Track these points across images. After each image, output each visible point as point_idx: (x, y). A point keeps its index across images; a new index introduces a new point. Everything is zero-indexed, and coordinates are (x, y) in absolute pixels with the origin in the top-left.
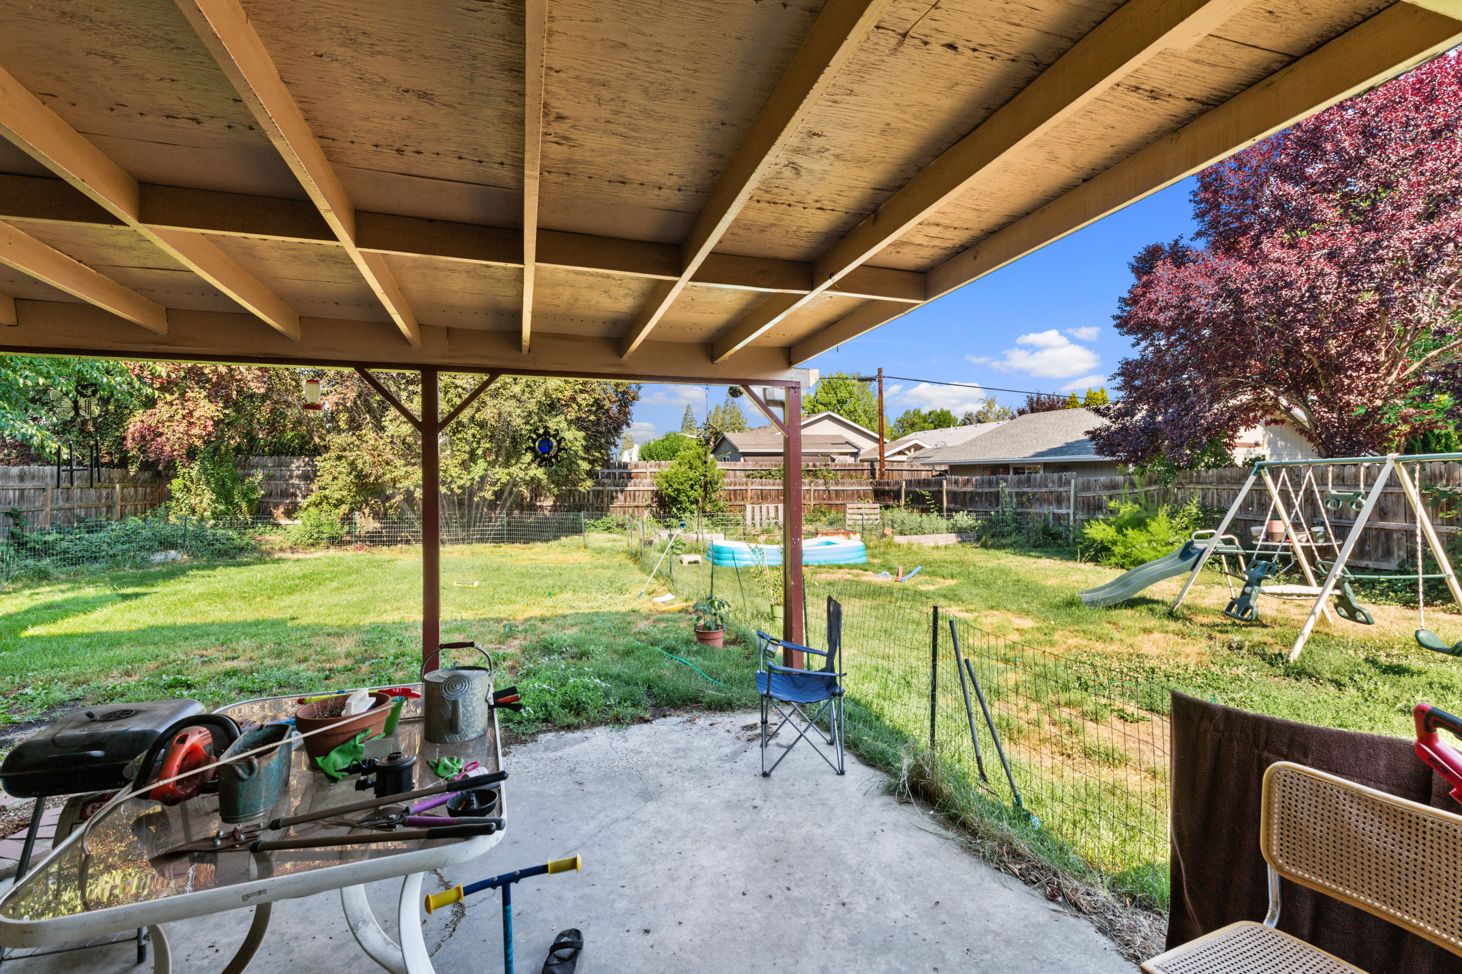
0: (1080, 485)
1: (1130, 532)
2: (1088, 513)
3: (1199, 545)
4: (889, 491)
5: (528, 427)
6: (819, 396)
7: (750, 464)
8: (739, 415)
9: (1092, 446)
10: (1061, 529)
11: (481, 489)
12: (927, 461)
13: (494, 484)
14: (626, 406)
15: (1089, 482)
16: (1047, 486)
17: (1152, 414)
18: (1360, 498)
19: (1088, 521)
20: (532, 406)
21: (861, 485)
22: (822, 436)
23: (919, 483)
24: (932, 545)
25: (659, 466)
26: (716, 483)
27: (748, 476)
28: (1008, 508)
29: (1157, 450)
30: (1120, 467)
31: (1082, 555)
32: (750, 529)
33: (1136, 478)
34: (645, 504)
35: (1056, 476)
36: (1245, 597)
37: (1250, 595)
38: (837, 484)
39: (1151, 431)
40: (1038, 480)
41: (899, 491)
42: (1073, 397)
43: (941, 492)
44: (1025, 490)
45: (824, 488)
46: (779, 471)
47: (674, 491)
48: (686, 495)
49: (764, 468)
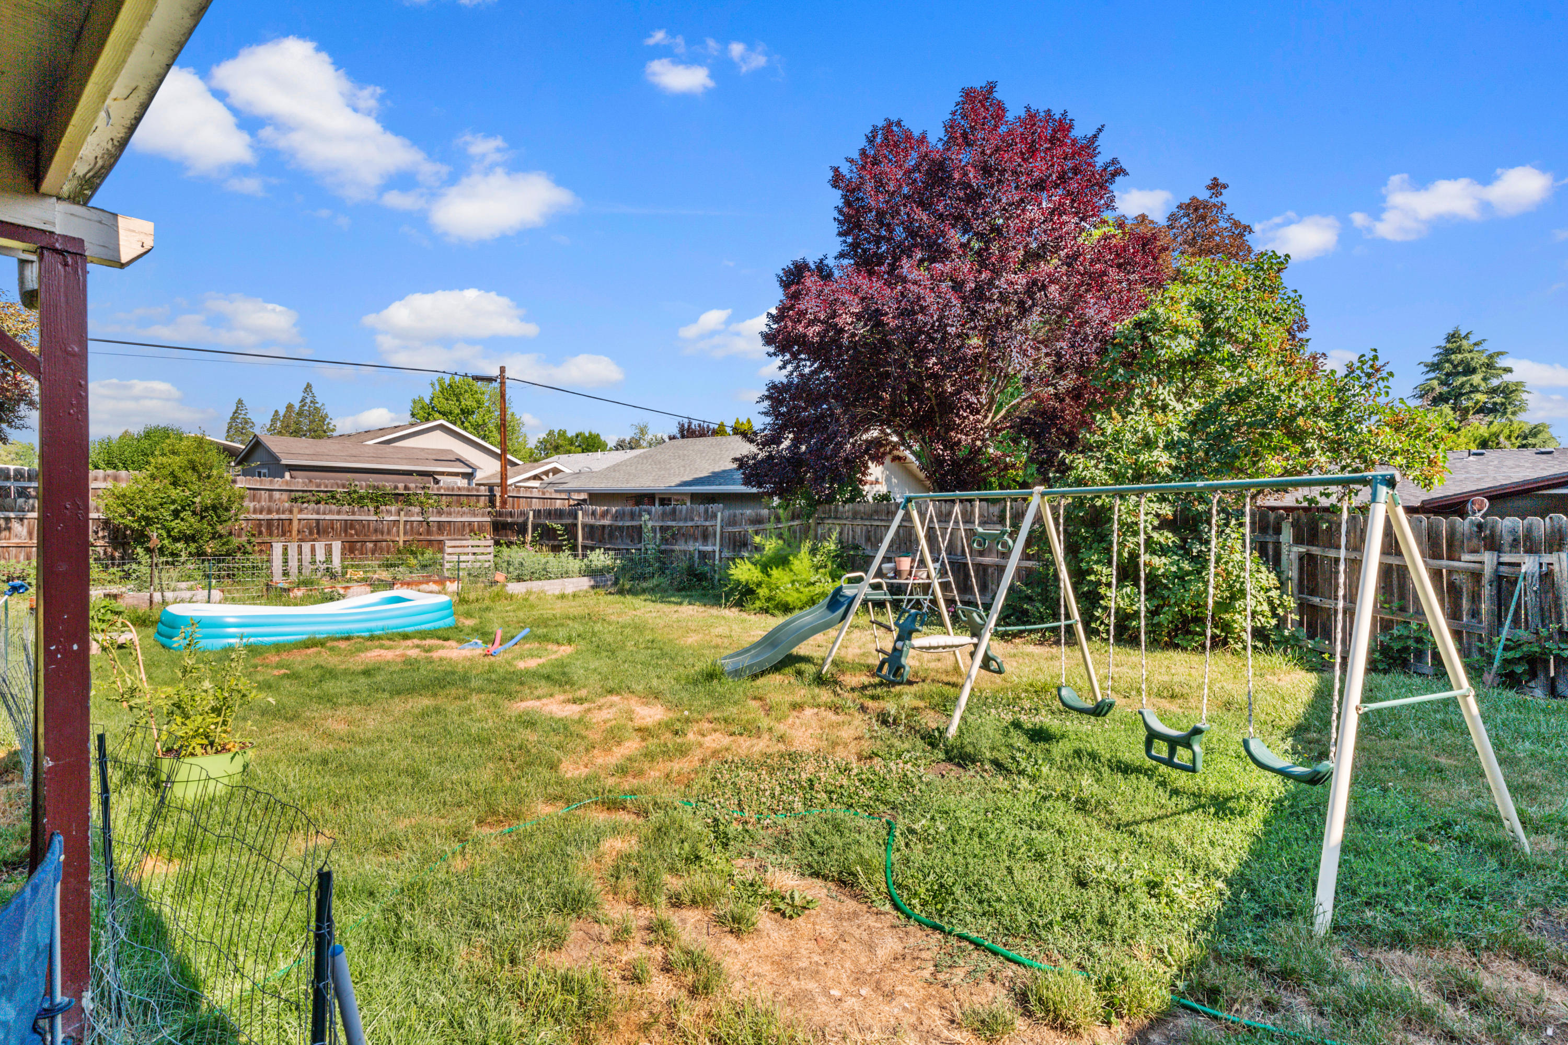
0: (726, 519)
1: (775, 573)
2: (734, 550)
3: (849, 592)
4: (512, 524)
6: (435, 402)
7: (300, 482)
8: (323, 419)
9: (739, 476)
10: (706, 568)
12: (561, 487)
15: (735, 516)
16: (692, 520)
17: (796, 442)
18: (1006, 537)
19: (733, 559)
21: (475, 515)
22: (423, 449)
23: (550, 514)
24: (557, 592)
26: (227, 510)
27: (295, 500)
28: (651, 544)
29: (801, 481)
30: (765, 499)
31: (727, 600)
32: (278, 579)
33: (781, 511)
35: (702, 508)
36: (897, 653)
37: (901, 651)
38: (440, 513)
39: (795, 461)
40: (684, 512)
41: (525, 524)
42: (722, 425)
43: (576, 525)
44: (670, 523)
45: (421, 519)
46: (349, 493)
47: (139, 521)
48: (164, 527)
49: (323, 489)
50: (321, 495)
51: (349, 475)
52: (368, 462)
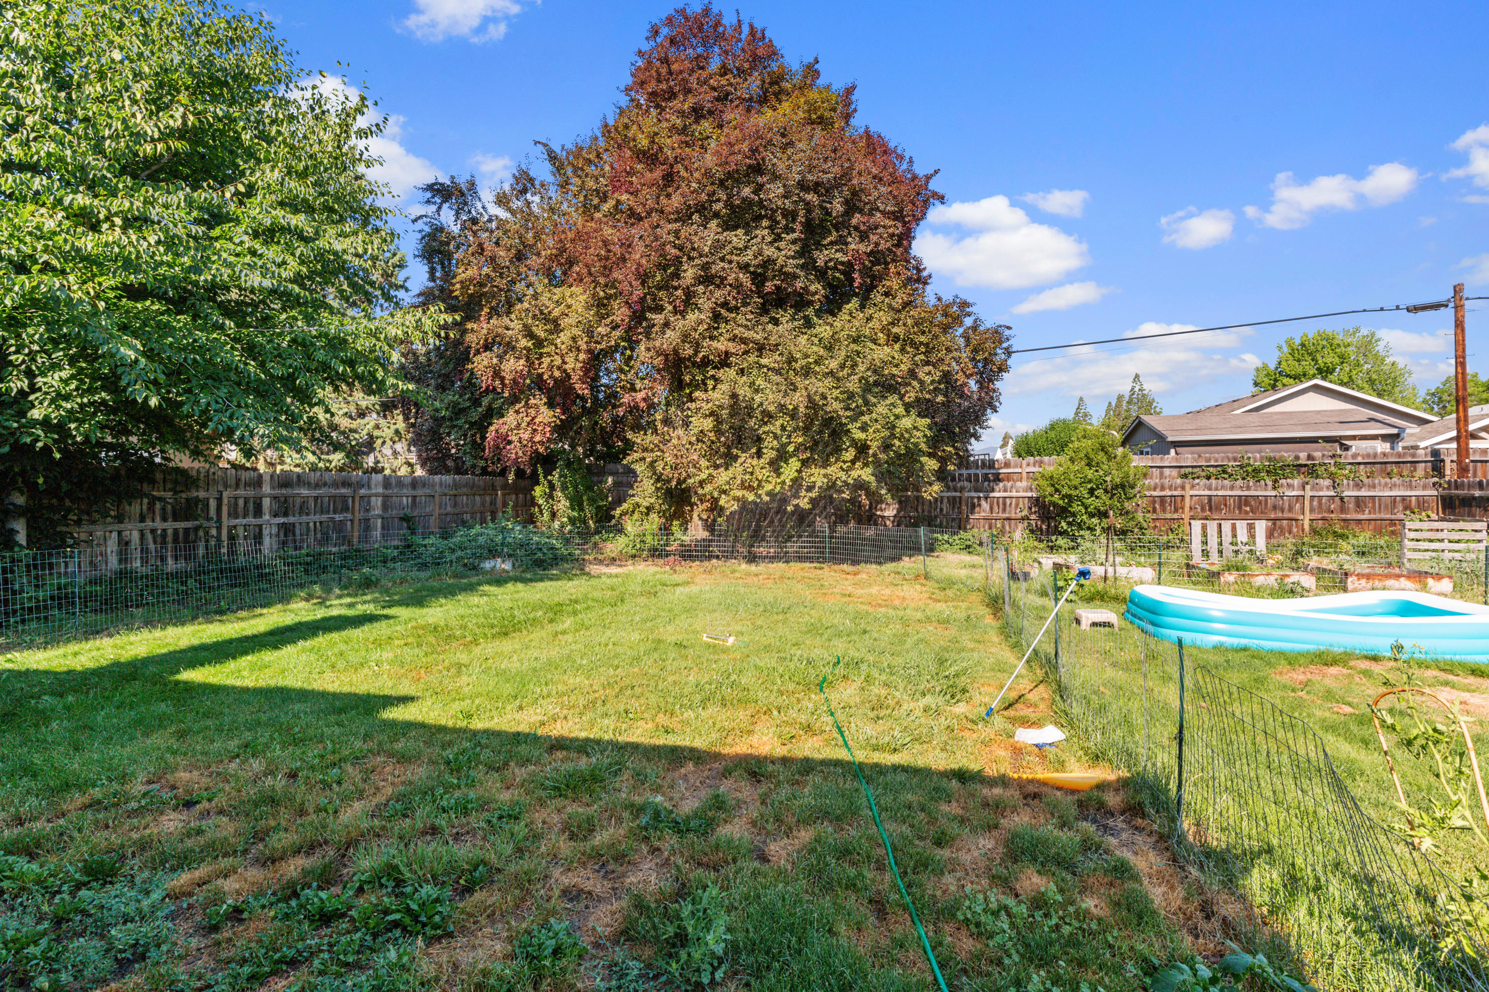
5: (848, 413)
6: (1284, 365)
7: (1188, 457)
11: (796, 496)
13: (810, 489)
14: (991, 381)
20: (853, 385)
21: (1411, 487)
25: (1041, 463)
26: (1132, 487)
27: (1185, 476)
32: (1199, 560)
34: (1019, 515)
38: (1358, 486)
45: (1332, 493)
46: (1241, 467)
47: (1062, 498)
48: (1083, 504)
49: (1212, 463)
50: (1211, 469)
51: (1240, 448)
52: (1257, 432)
